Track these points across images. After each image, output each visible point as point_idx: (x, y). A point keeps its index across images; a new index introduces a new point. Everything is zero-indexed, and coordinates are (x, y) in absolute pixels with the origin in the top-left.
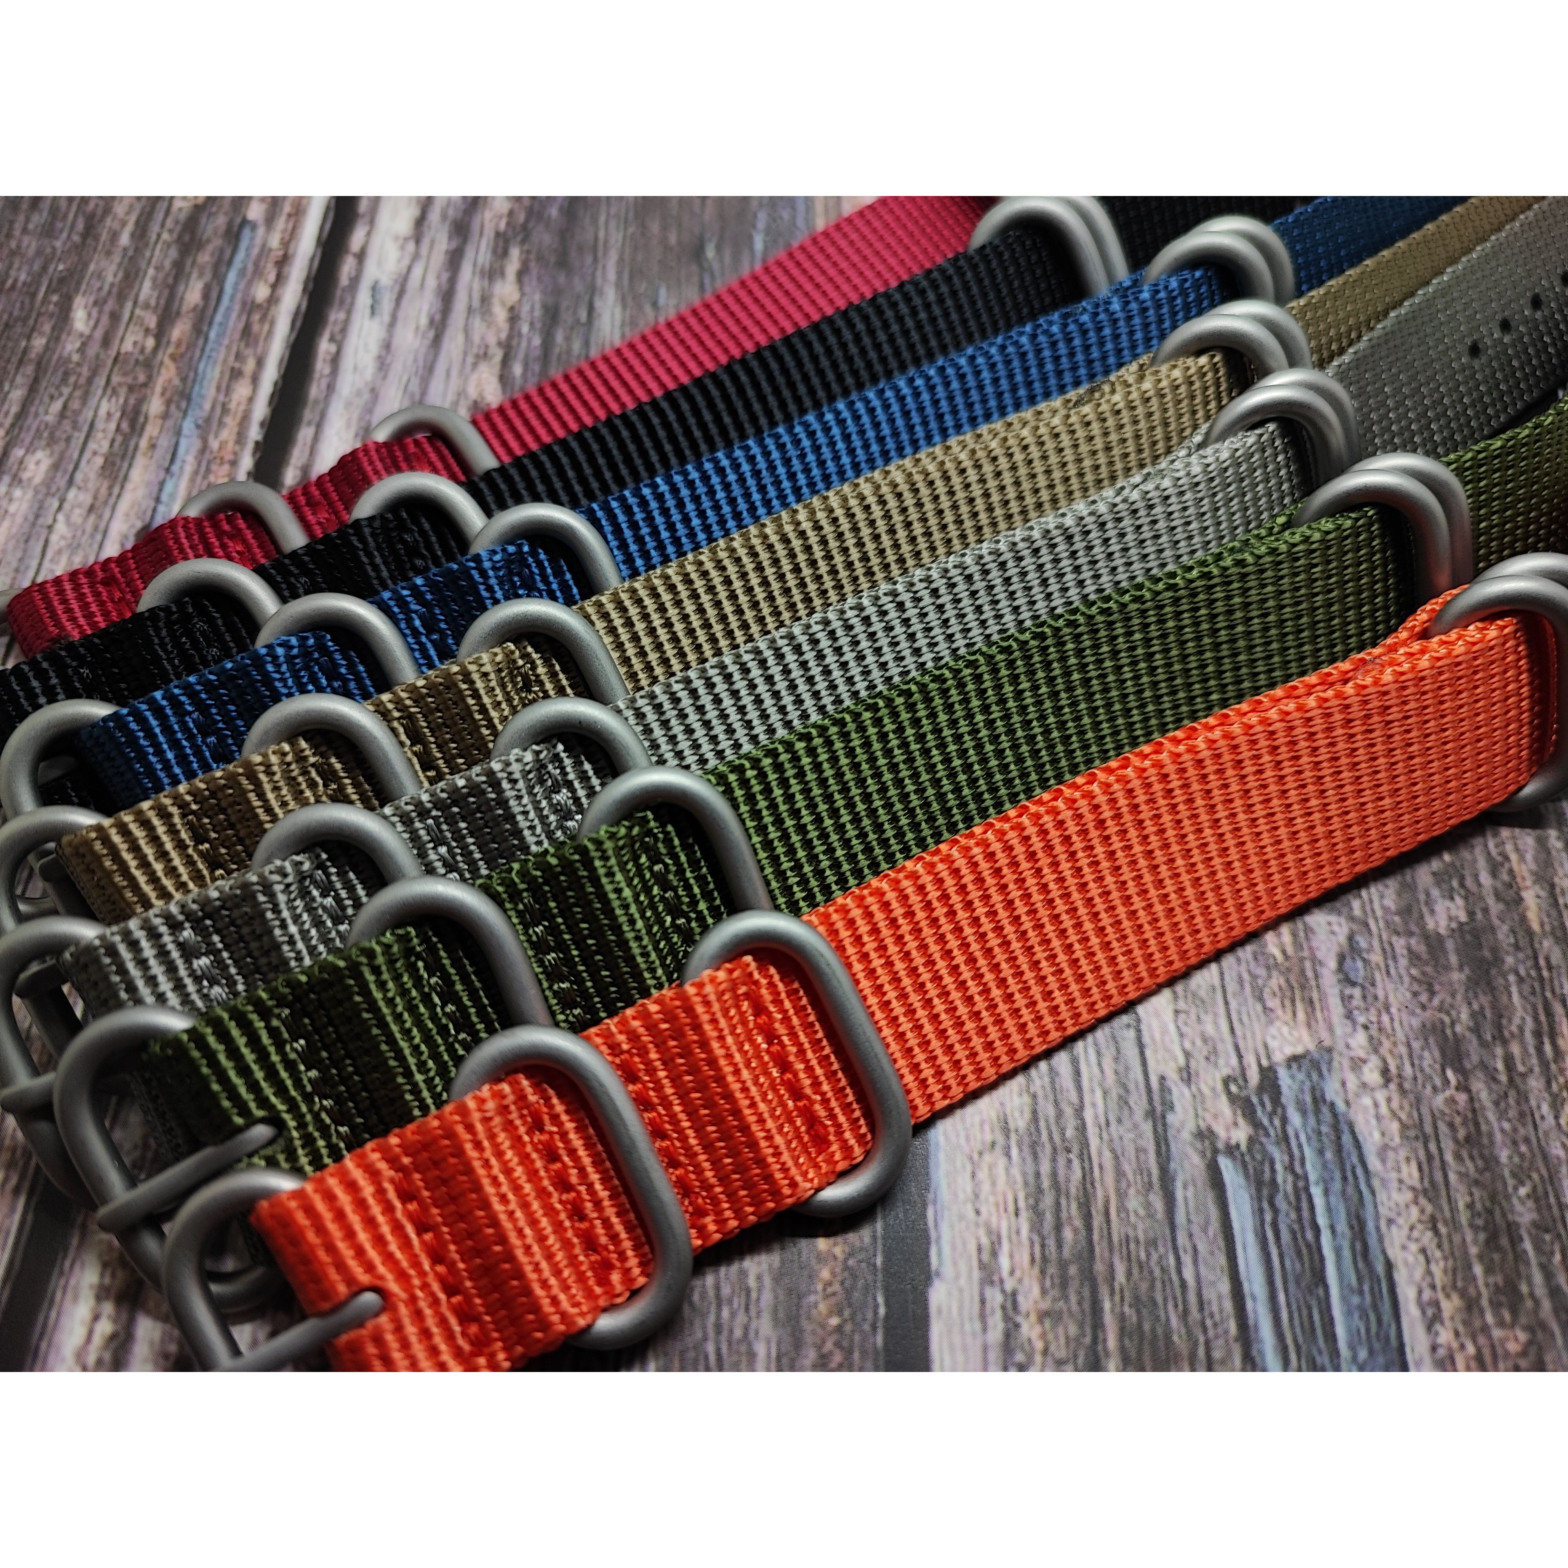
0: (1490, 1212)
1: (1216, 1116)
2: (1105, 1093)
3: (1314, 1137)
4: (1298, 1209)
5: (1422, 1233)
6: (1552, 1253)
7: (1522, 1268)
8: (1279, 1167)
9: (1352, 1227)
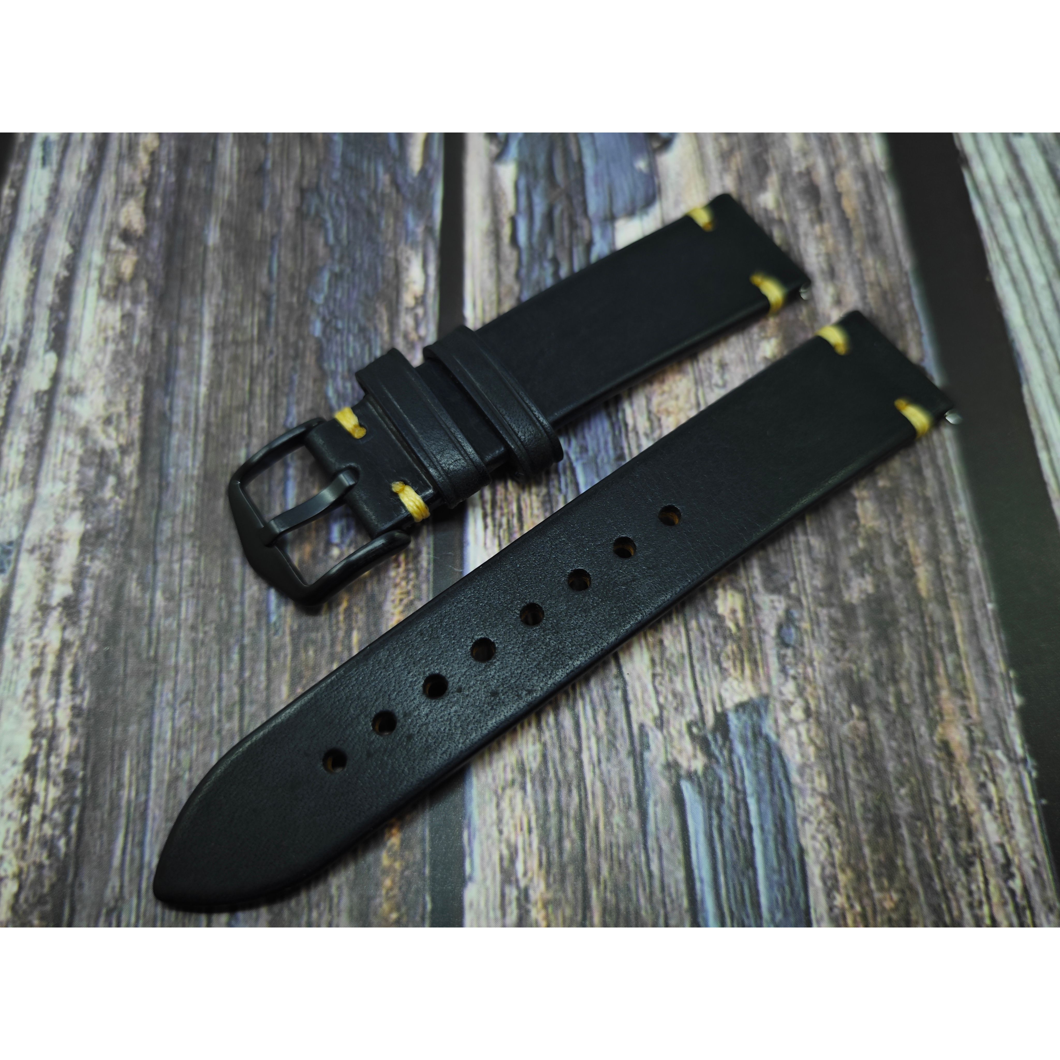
0: (878, 808)
1: (680, 752)
2: (598, 740)
3: (752, 761)
4: (738, 815)
5: (827, 826)
6: (922, 835)
7: (899, 847)
8: (725, 785)
9: (776, 825)
